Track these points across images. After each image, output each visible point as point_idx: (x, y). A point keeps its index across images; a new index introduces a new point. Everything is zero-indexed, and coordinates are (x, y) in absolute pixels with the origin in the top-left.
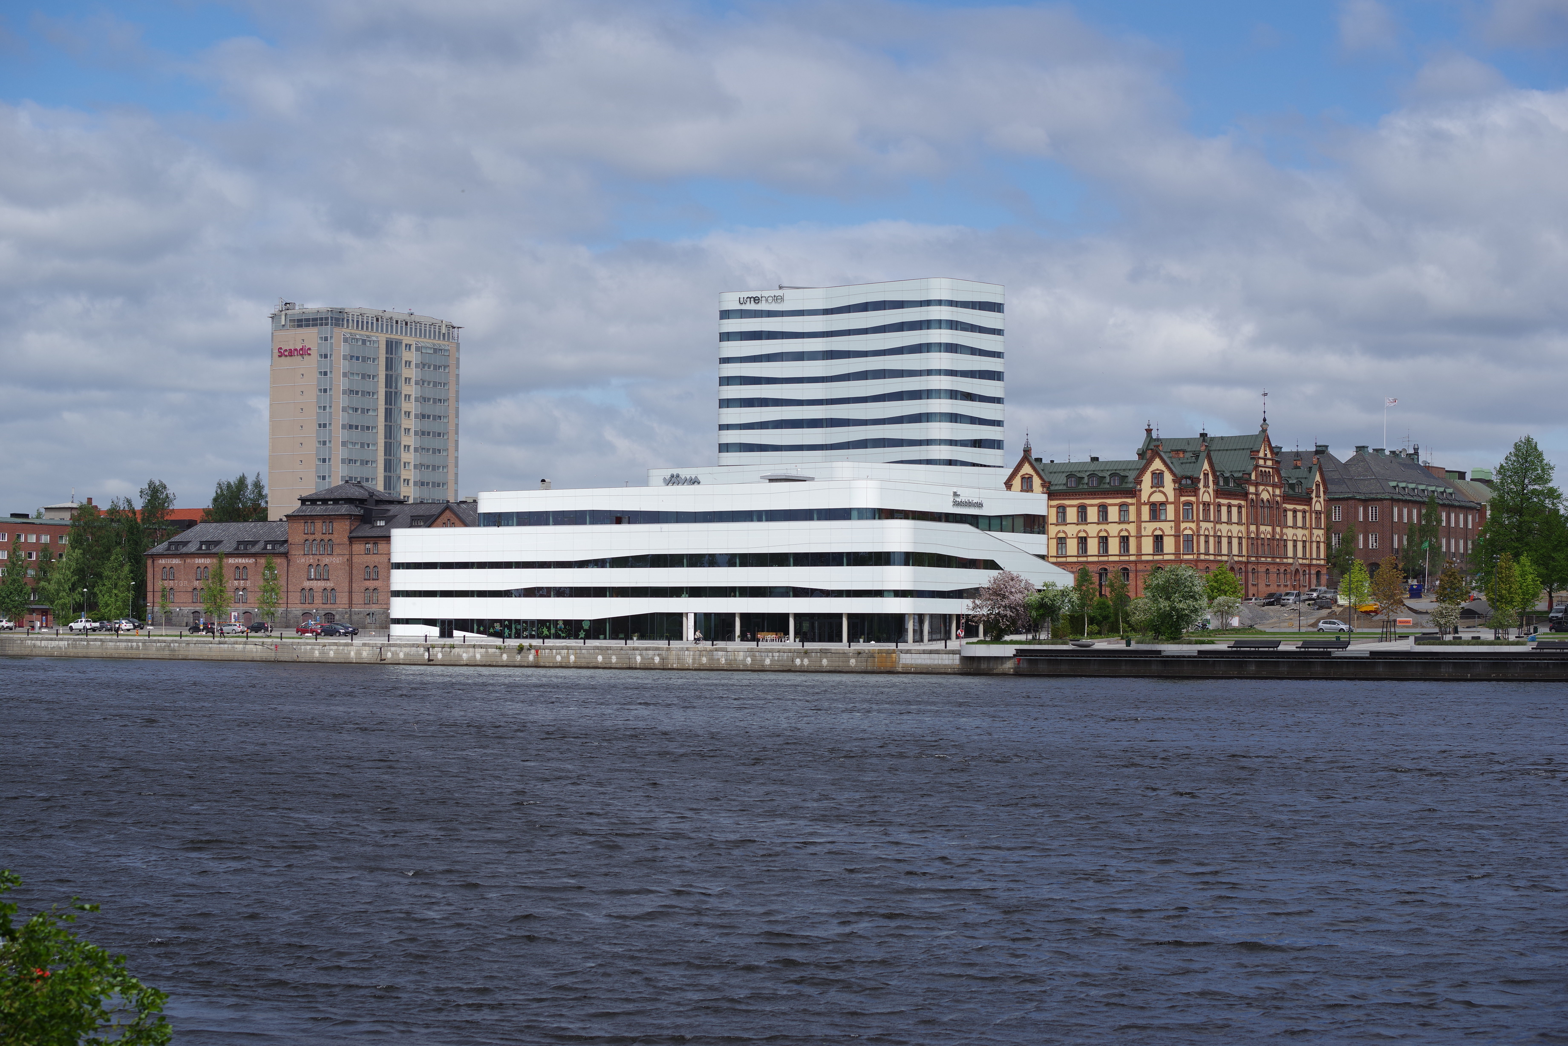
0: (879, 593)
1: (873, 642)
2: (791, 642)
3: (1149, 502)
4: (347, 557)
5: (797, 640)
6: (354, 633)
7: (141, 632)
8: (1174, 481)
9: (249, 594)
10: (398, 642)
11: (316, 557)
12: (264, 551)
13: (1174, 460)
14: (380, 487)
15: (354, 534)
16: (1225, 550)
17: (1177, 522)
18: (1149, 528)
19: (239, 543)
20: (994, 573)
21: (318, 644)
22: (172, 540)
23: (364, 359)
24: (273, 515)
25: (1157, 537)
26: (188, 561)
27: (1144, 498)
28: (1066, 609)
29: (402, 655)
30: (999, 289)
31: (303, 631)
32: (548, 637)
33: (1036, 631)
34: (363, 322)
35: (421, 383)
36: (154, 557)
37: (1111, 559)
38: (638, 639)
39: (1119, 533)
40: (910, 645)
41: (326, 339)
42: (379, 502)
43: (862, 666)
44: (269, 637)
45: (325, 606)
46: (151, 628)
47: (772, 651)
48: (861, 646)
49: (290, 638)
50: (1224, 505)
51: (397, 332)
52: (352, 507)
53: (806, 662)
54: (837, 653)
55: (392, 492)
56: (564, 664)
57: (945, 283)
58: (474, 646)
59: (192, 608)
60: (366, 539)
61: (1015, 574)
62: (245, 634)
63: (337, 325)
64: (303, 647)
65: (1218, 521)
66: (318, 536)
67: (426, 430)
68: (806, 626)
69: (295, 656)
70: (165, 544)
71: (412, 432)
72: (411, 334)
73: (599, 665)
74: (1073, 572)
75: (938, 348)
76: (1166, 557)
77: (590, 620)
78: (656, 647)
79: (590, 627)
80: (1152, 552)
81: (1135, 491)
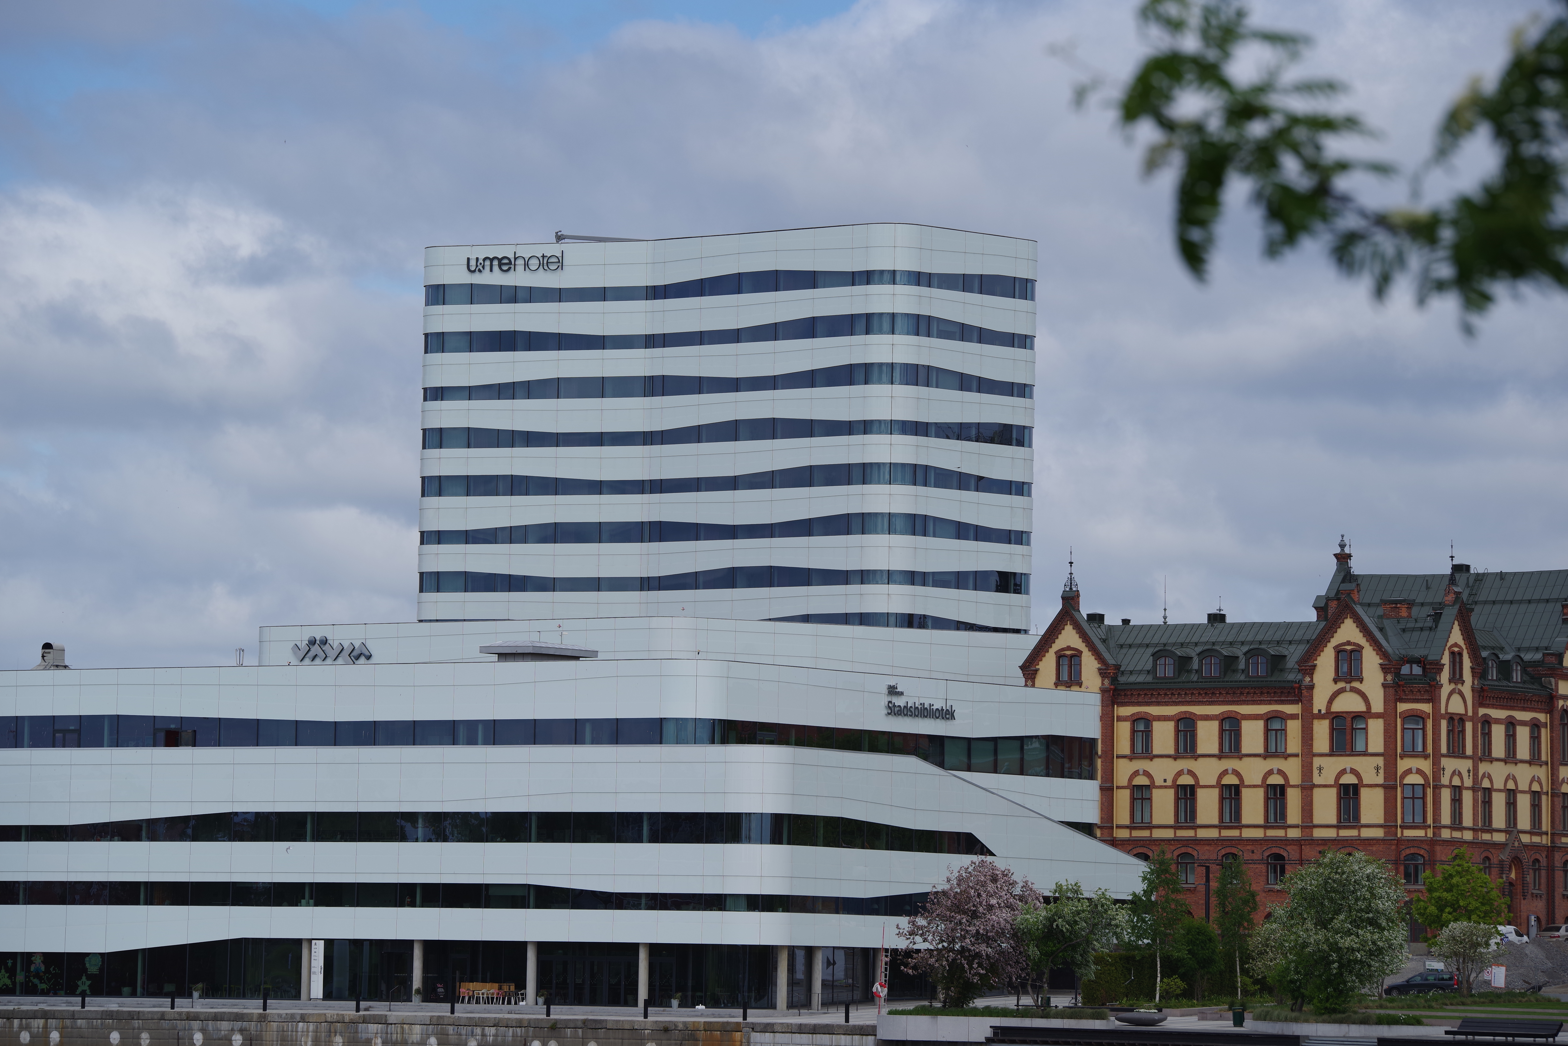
0: (716, 902)
1: (701, 1007)
2: (526, 1006)
3: (1329, 712)
5: (541, 1000)
8: (1385, 669)
13: (1386, 622)
16: (1499, 819)
17: (1390, 756)
18: (1329, 769)
20: (964, 861)
25: (1345, 788)
27: (1319, 703)
30: (1027, 248)
32: (9, 991)
33: (1043, 989)
37: (1247, 833)
38: (200, 997)
39: (1265, 778)
40: (778, 1013)
47: (482, 1023)
48: (672, 1014)
50: (1498, 721)
54: (618, 1029)
57: (904, 233)
61: (1009, 865)
65: (1486, 755)
75: (886, 375)
76: (1366, 833)
77: (102, 955)
78: (237, 1014)
79: (101, 969)
80: (1334, 821)
81: (1300, 688)
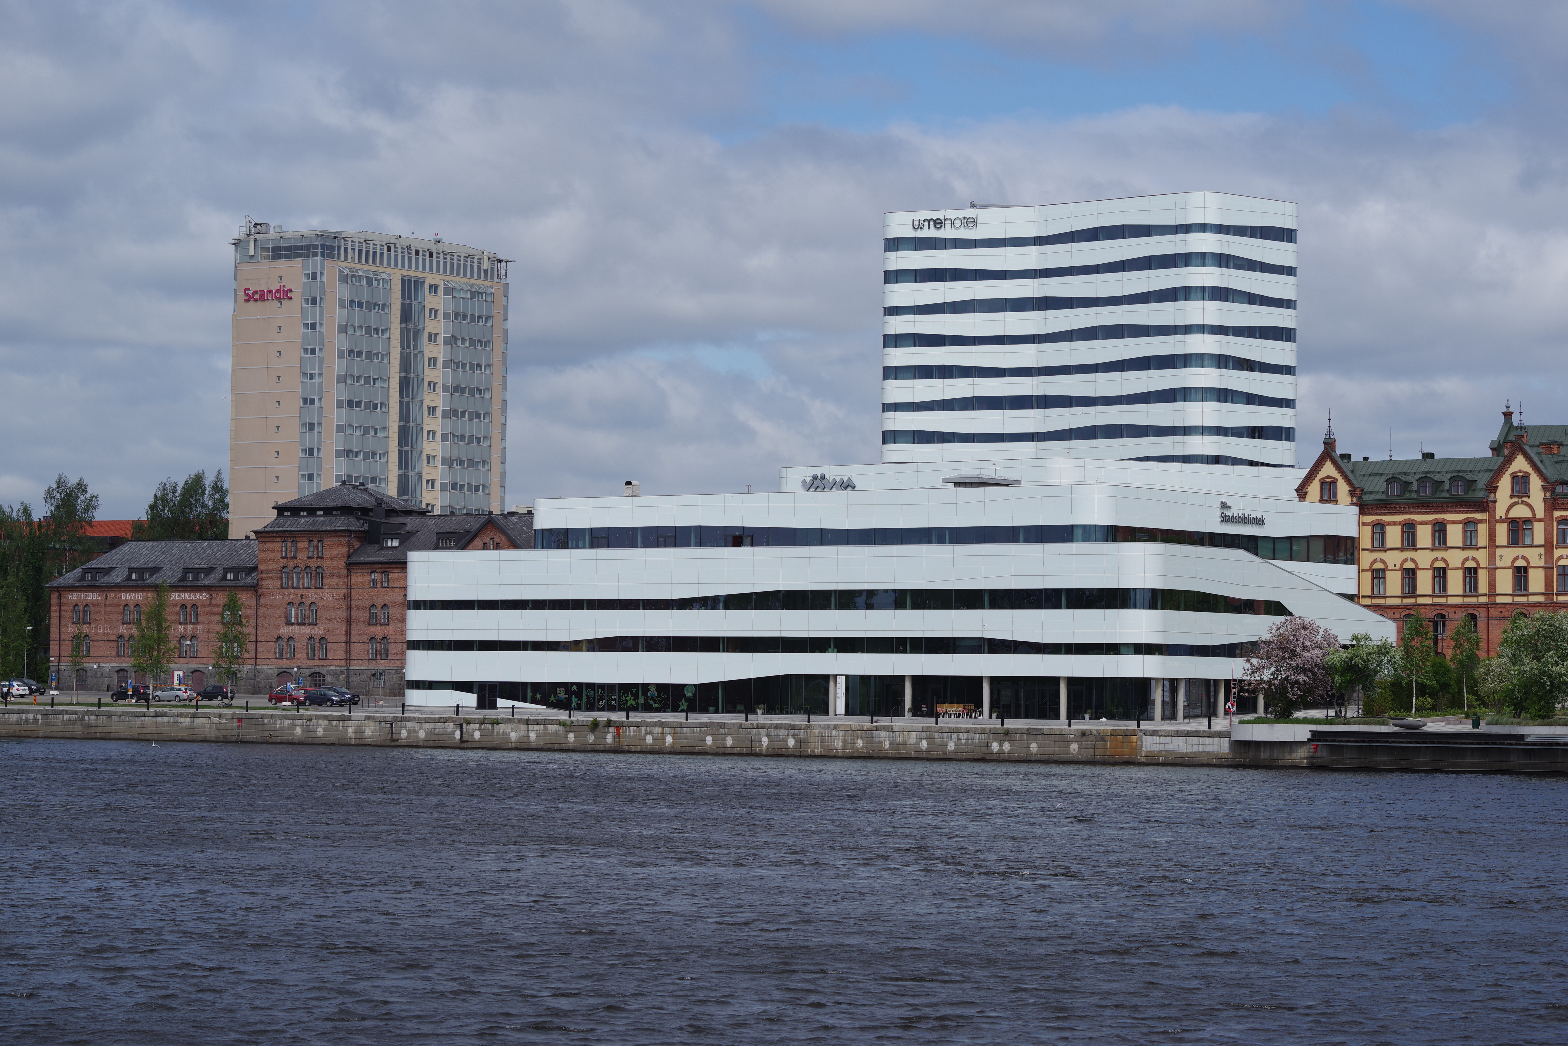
0: (1112, 649)
1: (1104, 719)
2: (986, 720)
3: (1507, 518)
4: (344, 591)
5: (994, 715)
6: (353, 701)
7: (40, 698)
8: (1545, 489)
9: (200, 644)
10: (417, 715)
11: (299, 592)
12: (222, 583)
13: (1544, 458)
14: (392, 491)
15: (354, 559)
17: (1548, 547)
18: (1507, 556)
19: (186, 570)
20: (1279, 619)
21: (301, 718)
22: (89, 565)
23: (371, 306)
24: (237, 531)
25: (1518, 569)
26: (112, 595)
27: (1500, 512)
28: (1386, 673)
29: (422, 734)
30: (1290, 208)
31: (277, 699)
32: (635, 709)
33: (1341, 705)
34: (367, 252)
35: (452, 340)
36: (61, 590)
37: (1451, 600)
38: (763, 713)
39: (1463, 563)
40: (1156, 724)
41: (314, 276)
42: (391, 512)
43: (1089, 754)
44: (229, 706)
45: (311, 663)
46: (56, 693)
47: (957, 731)
48: (1086, 724)
49: (260, 708)
51: (417, 268)
52: (352, 520)
53: (1007, 747)
54: (1051, 734)
55: (409, 498)
56: (657, 748)
57: (1211, 199)
58: (527, 722)
59: (116, 665)
60: (371, 566)
61: (1307, 621)
62: (194, 703)
63: (331, 256)
64: (278, 722)
66: (302, 562)
67: (460, 408)
68: (1007, 695)
69: (267, 734)
70: (78, 572)
71: (439, 412)
72: (438, 270)
73: (708, 750)
74: (1395, 620)
75: (1199, 295)
76: (1532, 599)
77: (695, 685)
78: (790, 725)
79: (695, 695)
80: (1511, 592)
81: (1487, 502)
